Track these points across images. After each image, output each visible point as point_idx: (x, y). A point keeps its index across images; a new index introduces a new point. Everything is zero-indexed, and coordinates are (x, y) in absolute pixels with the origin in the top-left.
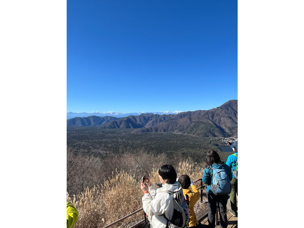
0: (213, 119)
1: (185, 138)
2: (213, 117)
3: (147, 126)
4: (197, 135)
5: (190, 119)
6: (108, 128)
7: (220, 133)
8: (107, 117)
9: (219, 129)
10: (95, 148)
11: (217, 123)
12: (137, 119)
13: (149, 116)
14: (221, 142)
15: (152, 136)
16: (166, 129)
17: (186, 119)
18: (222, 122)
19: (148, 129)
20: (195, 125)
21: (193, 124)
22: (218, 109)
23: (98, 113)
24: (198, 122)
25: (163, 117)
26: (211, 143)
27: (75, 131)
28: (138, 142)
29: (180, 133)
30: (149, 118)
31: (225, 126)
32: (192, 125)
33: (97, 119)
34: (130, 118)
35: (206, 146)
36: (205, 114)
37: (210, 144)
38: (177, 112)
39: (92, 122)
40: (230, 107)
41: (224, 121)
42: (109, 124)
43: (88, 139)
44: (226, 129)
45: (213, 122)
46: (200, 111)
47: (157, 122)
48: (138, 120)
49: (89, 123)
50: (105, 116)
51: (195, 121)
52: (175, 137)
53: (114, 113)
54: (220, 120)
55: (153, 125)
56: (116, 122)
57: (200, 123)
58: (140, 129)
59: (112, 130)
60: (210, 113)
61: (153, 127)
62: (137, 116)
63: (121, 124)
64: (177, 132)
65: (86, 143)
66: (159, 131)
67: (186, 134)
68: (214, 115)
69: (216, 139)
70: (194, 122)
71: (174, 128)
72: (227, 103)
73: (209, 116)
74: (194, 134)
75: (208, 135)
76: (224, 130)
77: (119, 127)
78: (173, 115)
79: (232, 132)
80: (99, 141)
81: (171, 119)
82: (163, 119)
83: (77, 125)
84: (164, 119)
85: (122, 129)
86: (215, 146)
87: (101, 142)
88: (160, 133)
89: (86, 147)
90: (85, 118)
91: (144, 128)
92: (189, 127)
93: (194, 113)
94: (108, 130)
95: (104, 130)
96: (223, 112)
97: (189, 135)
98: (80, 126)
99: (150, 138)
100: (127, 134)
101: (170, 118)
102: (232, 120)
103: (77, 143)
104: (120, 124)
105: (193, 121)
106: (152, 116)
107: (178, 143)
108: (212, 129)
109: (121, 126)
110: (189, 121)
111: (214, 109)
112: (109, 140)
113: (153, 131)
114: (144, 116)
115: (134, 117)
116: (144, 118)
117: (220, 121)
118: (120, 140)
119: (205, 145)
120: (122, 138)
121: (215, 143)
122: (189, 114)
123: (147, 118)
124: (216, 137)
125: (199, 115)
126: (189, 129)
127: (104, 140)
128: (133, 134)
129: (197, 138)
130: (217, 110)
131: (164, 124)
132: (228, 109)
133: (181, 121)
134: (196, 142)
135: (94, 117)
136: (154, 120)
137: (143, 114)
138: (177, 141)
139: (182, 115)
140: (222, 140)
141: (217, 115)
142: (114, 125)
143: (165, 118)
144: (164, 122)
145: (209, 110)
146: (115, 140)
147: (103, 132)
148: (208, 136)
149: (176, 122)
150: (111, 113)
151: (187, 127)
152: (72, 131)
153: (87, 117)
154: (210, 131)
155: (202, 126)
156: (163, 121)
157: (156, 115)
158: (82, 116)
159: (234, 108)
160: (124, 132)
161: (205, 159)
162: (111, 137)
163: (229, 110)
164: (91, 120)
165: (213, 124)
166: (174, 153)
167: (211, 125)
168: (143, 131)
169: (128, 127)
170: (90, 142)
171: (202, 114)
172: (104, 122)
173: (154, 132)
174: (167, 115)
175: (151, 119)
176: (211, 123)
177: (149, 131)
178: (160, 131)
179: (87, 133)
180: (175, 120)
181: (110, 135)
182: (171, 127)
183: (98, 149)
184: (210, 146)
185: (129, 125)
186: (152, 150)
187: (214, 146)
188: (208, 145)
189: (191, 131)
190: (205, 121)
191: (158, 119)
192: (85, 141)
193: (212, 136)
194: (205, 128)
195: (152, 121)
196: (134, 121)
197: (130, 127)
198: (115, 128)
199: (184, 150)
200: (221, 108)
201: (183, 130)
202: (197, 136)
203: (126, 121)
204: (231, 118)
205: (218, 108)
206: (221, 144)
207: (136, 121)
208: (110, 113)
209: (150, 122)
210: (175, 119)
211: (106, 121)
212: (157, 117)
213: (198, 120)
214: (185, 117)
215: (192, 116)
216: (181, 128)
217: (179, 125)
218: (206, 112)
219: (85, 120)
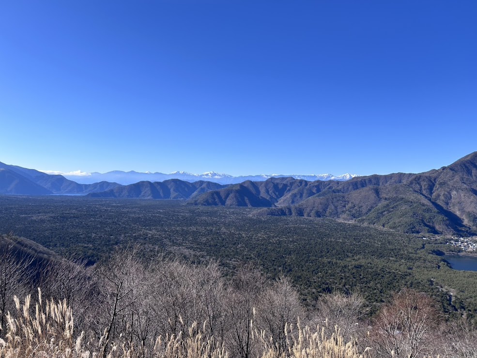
0: (431, 193)
1: (365, 233)
2: (431, 189)
3: (280, 204)
4: (391, 228)
5: (377, 192)
6: (202, 204)
7: (447, 225)
8: (201, 182)
9: (446, 216)
10: (174, 244)
11: (440, 203)
12: (260, 188)
13: (285, 182)
14: (449, 246)
15: (291, 225)
16: (321, 211)
17: (367, 191)
18: (453, 200)
19: (282, 210)
20: (388, 205)
21: (384, 203)
22: (445, 171)
23: (184, 174)
24: (395, 200)
25: (316, 186)
26: (423, 248)
27: (139, 208)
28: (259, 235)
29: (352, 222)
30: (285, 186)
31: (462, 210)
32: (380, 204)
33: (179, 185)
34: (246, 185)
35: (411, 253)
36: (411, 183)
37: (422, 250)
38: (347, 175)
39: (172, 190)
41: (458, 200)
42: (204, 196)
43: (162, 225)
44: (464, 217)
45: (430, 200)
46: (401, 176)
47: (301, 196)
48: (262, 190)
49: (167, 193)
50: (198, 180)
51: (387, 197)
52: (341, 230)
53: (215, 174)
54: (448, 195)
55: (293, 202)
56: (218, 193)
57: (398, 201)
58: (265, 209)
59: (210, 209)
60: (424, 180)
61: (292, 206)
62: (261, 183)
63: (228, 198)
64: (345, 219)
65: (158, 233)
66: (305, 215)
67: (366, 224)
68: (434, 185)
69: (436, 240)
70: (386, 199)
71: (339, 210)
72: (469, 158)
73: (421, 187)
74: (384, 226)
75: (417, 228)
76: (458, 219)
77: (223, 203)
78: (338, 182)
80: (183, 230)
81: (334, 192)
82: (314, 191)
83: (143, 196)
84: (318, 190)
85: (230, 208)
86: (435, 256)
87: (187, 233)
88: (307, 219)
89: (158, 240)
90: (159, 183)
91: (273, 208)
92: (373, 210)
93: (387, 178)
94: (201, 208)
95: (193, 207)
97: (372, 226)
98: (149, 200)
99: (286, 228)
100: (238, 219)
101: (330, 188)
103: (141, 232)
104: (226, 198)
106: (292, 184)
107: (348, 242)
108: (427, 215)
109: (228, 202)
110: (373, 196)
111: (434, 171)
112: (202, 229)
113: (293, 214)
114: (276, 182)
115: (254, 184)
116: (276, 186)
117: (448, 197)
118: (223, 230)
119: (410, 251)
120: (228, 226)
121: (435, 247)
122: (375, 180)
123: (280, 187)
124: (438, 233)
125: (398, 185)
126: (372, 215)
127: (193, 228)
128: (251, 219)
129: (391, 234)
130: (441, 172)
131: (318, 200)
132: (469, 172)
133: (356, 196)
134: (389, 242)
135: (176, 182)
136: (296, 191)
137: (272, 178)
138: (346, 238)
139: (358, 183)
140: (452, 241)
141: (441, 184)
142: (214, 199)
143: (319, 186)
144: (318, 196)
145: (423, 173)
146: (214, 229)
147: (190, 211)
148: (418, 232)
149: (343, 197)
150: (210, 174)
151: (370, 210)
152: (133, 208)
153: (162, 181)
154: (423, 221)
155: (404, 208)
156: (314, 194)
157: (301, 182)
158: (152, 180)
160: (233, 213)
161: (409, 283)
162: (207, 223)
163: (473, 174)
164: (169, 186)
165: (431, 204)
166: (336, 263)
167: (424, 208)
168: (272, 213)
170: (166, 231)
171: (404, 182)
172: (195, 193)
173: (294, 217)
174: (324, 182)
175: (289, 190)
176: (425, 201)
177: (285, 214)
178: (309, 215)
179: (160, 213)
180: (341, 194)
181: (204, 218)
182: (333, 207)
183: (180, 245)
184: (421, 253)
185: (243, 200)
186: (290, 254)
187: (431, 255)
188: (418, 251)
189: (378, 218)
190: (412, 197)
191: (305, 191)
192: (156, 229)
193: (429, 232)
194: (411, 214)
195: (290, 194)
196: (253, 191)
197: (246, 205)
198: (216, 204)
199: (359, 259)
200: (452, 168)
201: (360, 215)
202: (391, 230)
203: (237, 191)
205: (444, 168)
206: (450, 251)
207: (258, 192)
208: (207, 175)
209: (288, 196)
210: (342, 191)
211: (198, 190)
212: (303, 184)
213: (395, 196)
214: (365, 188)
215: (381, 186)
216: (354, 211)
217: (350, 205)
218: (413, 177)
219: (158, 187)
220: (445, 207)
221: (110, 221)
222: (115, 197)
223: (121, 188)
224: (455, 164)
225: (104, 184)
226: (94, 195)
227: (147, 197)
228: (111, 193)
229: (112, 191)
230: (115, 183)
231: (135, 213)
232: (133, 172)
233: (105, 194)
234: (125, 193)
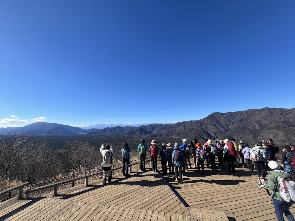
2: (201, 125)
3: (154, 133)
4: (190, 138)
5: (185, 127)
6: (128, 134)
8: (127, 127)
9: (207, 133)
11: (204, 129)
13: (155, 125)
16: (168, 134)
17: (181, 127)
20: (188, 131)
21: (187, 130)
23: (121, 124)
24: (191, 129)
27: (106, 137)
29: (178, 137)
30: (155, 127)
31: (211, 131)
33: (120, 128)
34: (142, 127)
36: (195, 123)
38: (175, 122)
39: (117, 130)
40: (214, 117)
41: (210, 128)
42: (128, 132)
44: (212, 133)
46: (191, 121)
47: (161, 130)
48: (148, 128)
49: (115, 131)
50: (126, 126)
53: (132, 124)
55: (158, 132)
56: (133, 130)
58: (149, 135)
59: (130, 136)
60: (199, 122)
61: (158, 133)
62: (147, 126)
66: (163, 136)
70: (188, 129)
71: (173, 134)
72: (211, 115)
73: (198, 125)
76: (210, 134)
78: (172, 124)
79: (216, 136)
81: (171, 128)
83: (107, 133)
84: (166, 128)
85: (137, 135)
90: (112, 128)
91: (152, 134)
93: (187, 122)
94: (127, 136)
96: (209, 121)
101: (170, 126)
102: (216, 127)
104: (136, 132)
105: (186, 128)
106: (157, 126)
108: (201, 133)
109: (136, 133)
110: (184, 128)
111: (201, 119)
115: (145, 127)
116: (152, 127)
117: (207, 127)
118: (135, 143)
122: (184, 123)
123: (154, 127)
125: (191, 124)
130: (204, 120)
131: (166, 131)
132: (212, 119)
133: (178, 129)
135: (118, 127)
136: (159, 128)
137: (151, 124)
139: (178, 124)
141: (204, 123)
142: (132, 132)
143: (166, 126)
145: (198, 120)
147: (124, 137)
148: (199, 139)
151: (183, 133)
152: (104, 137)
154: (200, 135)
155: (194, 132)
157: (160, 125)
158: (110, 127)
159: (216, 118)
165: (202, 130)
167: (200, 131)
168: (151, 136)
169: (141, 133)
171: (193, 123)
172: (125, 131)
173: (159, 137)
174: (168, 125)
175: (157, 128)
176: (200, 129)
177: (156, 136)
178: (164, 136)
179: (113, 138)
180: (174, 128)
181: (128, 139)
182: (171, 133)
185: (142, 132)
189: (186, 135)
190: (196, 128)
191: (162, 128)
192: (112, 144)
193: (202, 139)
194: (196, 133)
196: (145, 129)
197: (142, 134)
198: (132, 134)
200: (207, 118)
203: (140, 129)
204: (215, 125)
205: (204, 118)
207: (146, 129)
208: (129, 124)
209: (156, 130)
211: (126, 130)
212: (161, 126)
213: (190, 128)
214: (181, 126)
215: (186, 125)
216: (178, 134)
217: (177, 132)
218: (195, 122)
219: (112, 129)
220: (206, 131)
221: (96, 142)
222: (97, 133)
223: (100, 130)
224: (207, 117)
225: (93, 129)
226: (90, 133)
227: (108, 133)
228: (96, 132)
229: (96, 131)
230: (97, 129)
231: (104, 139)
232: (103, 125)
233: (94, 133)
234: (101, 132)
